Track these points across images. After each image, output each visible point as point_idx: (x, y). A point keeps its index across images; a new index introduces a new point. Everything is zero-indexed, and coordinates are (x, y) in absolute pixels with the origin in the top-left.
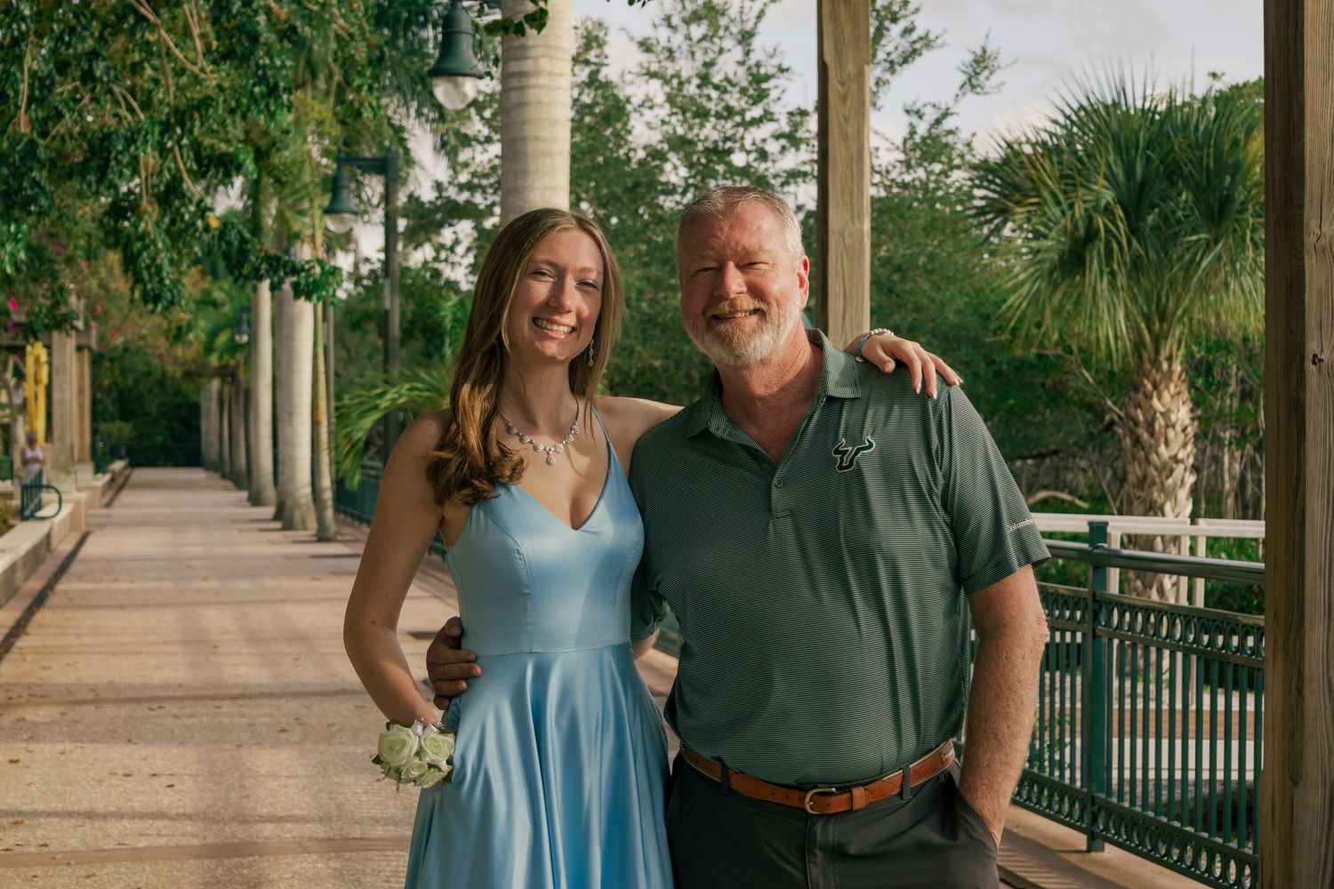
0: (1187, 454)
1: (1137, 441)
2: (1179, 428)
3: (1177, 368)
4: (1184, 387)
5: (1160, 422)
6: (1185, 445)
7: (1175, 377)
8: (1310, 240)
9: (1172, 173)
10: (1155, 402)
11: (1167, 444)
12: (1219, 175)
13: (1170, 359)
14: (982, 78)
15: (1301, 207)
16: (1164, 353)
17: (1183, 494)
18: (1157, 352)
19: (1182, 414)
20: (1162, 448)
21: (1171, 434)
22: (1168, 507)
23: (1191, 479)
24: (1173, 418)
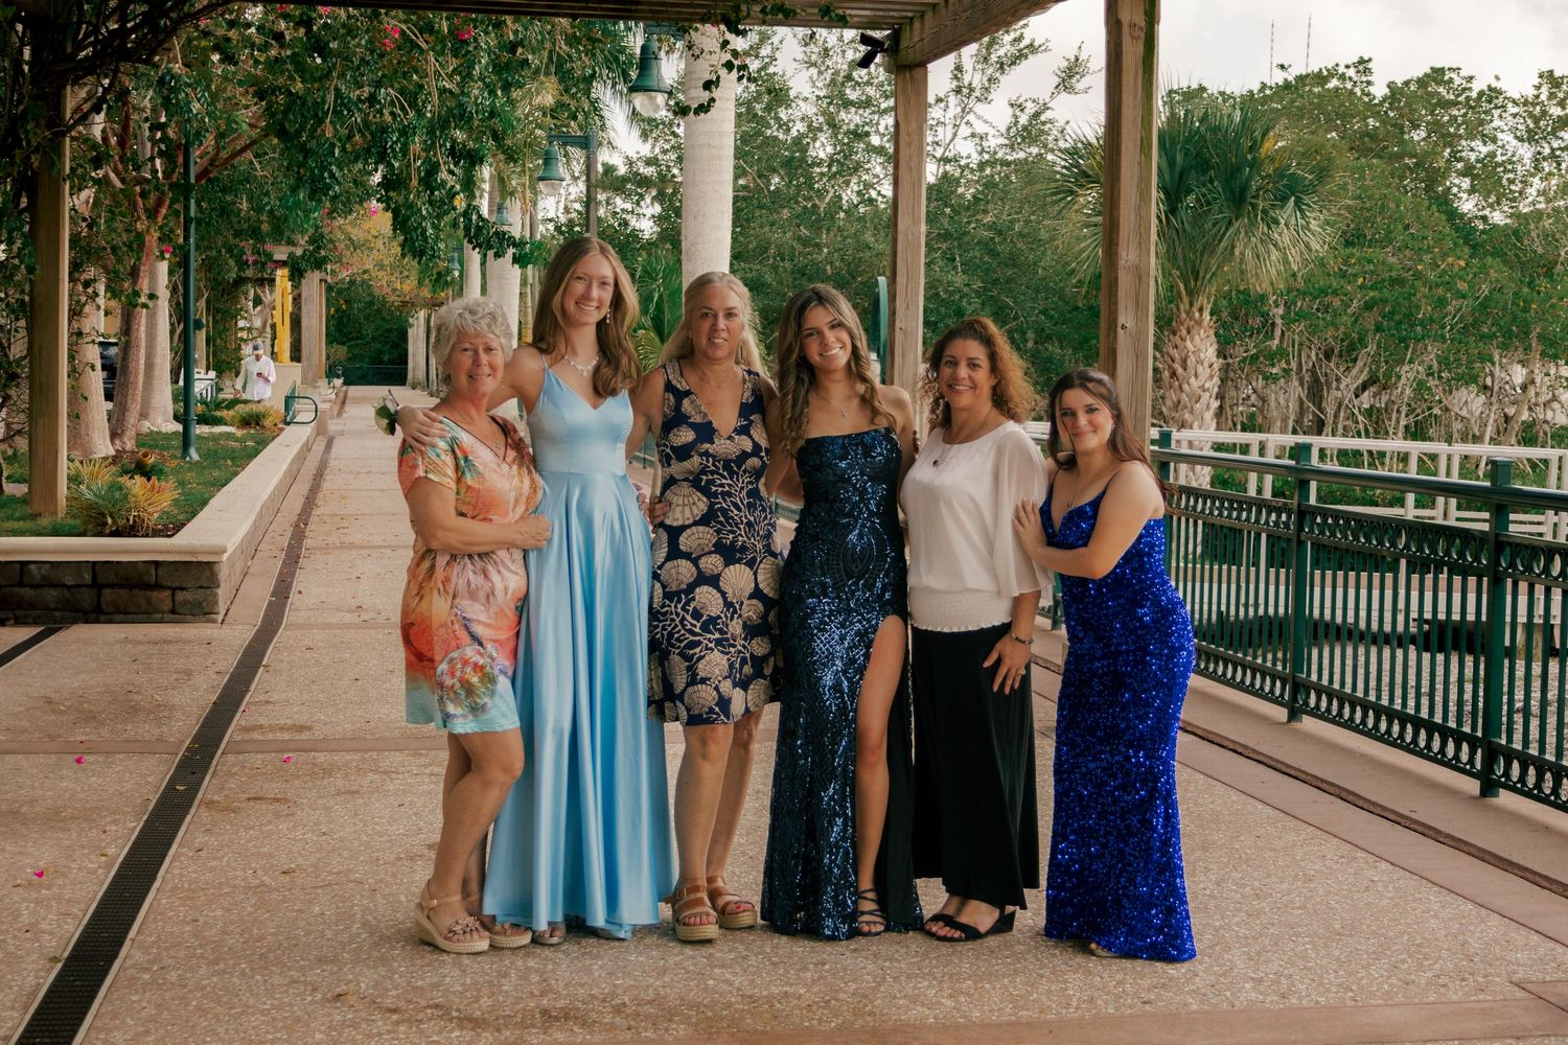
0: (1213, 384)
1: (1174, 374)
2: (1206, 365)
3: (1207, 316)
4: (1212, 332)
5: (1191, 361)
6: (1211, 377)
7: (1206, 323)
8: (1122, 263)
9: (1203, 165)
10: (1188, 343)
11: (1196, 376)
12: (1238, 169)
13: (1201, 310)
14: (1074, 80)
15: (1117, 245)
16: (1197, 305)
17: (1209, 415)
18: (1191, 304)
19: (1209, 352)
20: (1193, 380)
21: (1200, 369)
22: (1196, 424)
23: (1215, 404)
24: (1202, 356)
